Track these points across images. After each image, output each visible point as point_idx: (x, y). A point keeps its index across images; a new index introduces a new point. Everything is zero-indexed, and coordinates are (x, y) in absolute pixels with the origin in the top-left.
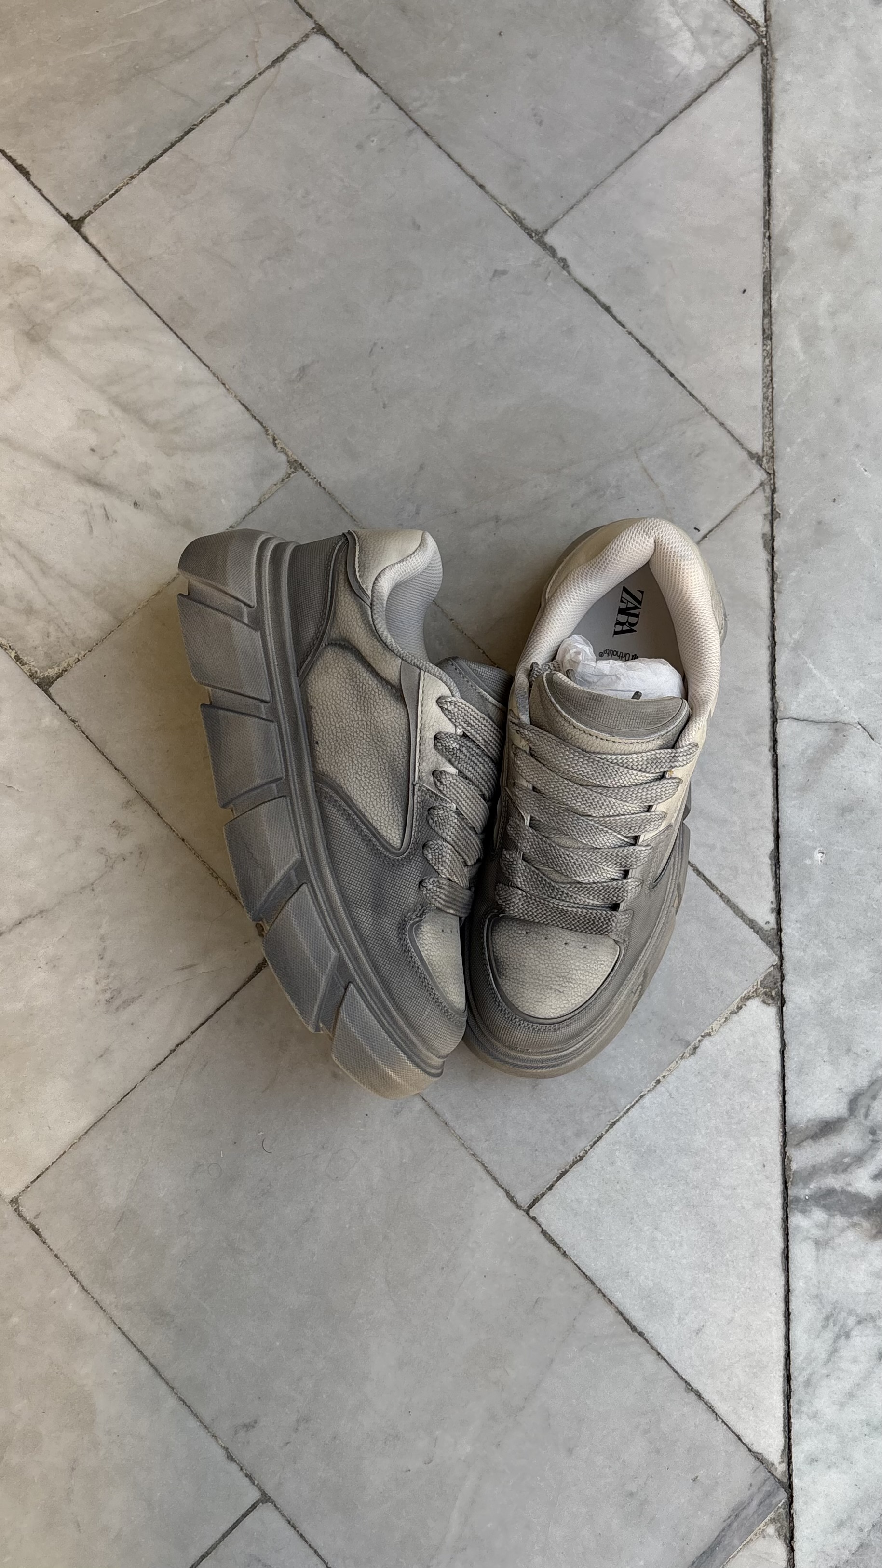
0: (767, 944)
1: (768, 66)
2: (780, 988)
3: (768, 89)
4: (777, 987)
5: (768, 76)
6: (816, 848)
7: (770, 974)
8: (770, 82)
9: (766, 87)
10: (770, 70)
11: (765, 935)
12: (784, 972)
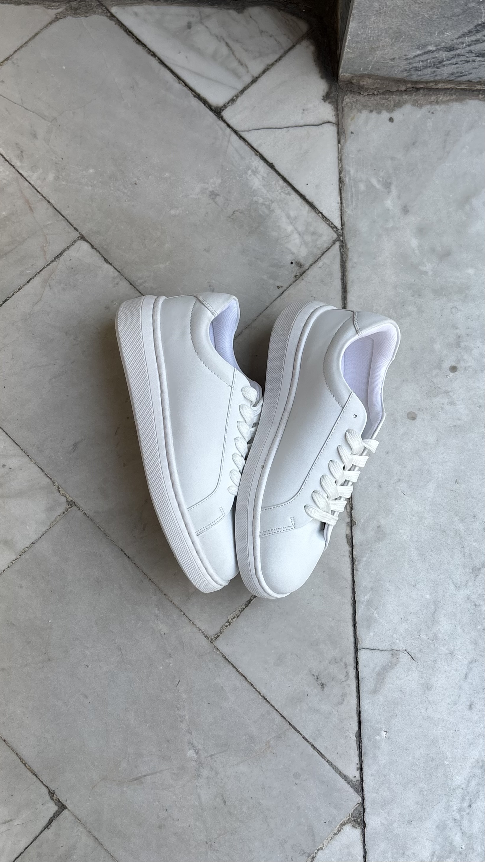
0: (355, 790)
1: (344, 253)
2: (363, 817)
3: (344, 267)
4: (361, 816)
5: (344, 259)
6: (382, 729)
7: (356, 808)
8: (345, 262)
9: (343, 266)
10: (345, 255)
11: (353, 784)
12: (365, 807)
